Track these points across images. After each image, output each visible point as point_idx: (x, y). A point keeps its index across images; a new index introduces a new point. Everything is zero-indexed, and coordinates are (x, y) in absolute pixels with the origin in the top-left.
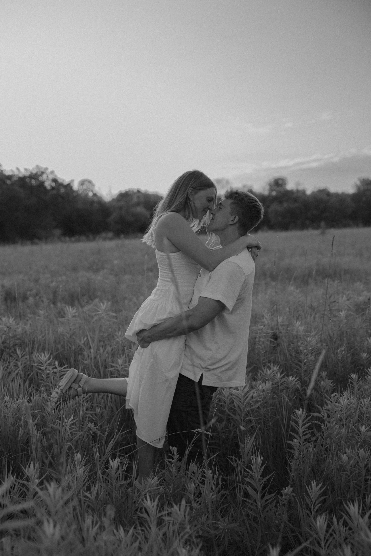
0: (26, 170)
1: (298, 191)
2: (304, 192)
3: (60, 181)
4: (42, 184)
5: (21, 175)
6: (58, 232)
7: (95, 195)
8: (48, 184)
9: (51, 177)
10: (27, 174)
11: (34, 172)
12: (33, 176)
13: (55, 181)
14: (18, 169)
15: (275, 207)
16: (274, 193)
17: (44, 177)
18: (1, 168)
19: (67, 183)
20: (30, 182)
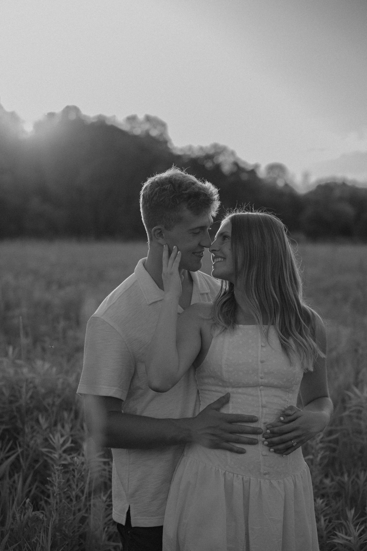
0: (201, 148)
3: (241, 165)
4: (218, 168)
5: (193, 156)
7: (287, 185)
8: (227, 168)
9: (231, 160)
10: (202, 154)
11: (212, 152)
12: (209, 157)
13: (236, 164)
14: (190, 147)
17: (221, 159)
18: (169, 145)
19: (250, 168)
20: (204, 166)
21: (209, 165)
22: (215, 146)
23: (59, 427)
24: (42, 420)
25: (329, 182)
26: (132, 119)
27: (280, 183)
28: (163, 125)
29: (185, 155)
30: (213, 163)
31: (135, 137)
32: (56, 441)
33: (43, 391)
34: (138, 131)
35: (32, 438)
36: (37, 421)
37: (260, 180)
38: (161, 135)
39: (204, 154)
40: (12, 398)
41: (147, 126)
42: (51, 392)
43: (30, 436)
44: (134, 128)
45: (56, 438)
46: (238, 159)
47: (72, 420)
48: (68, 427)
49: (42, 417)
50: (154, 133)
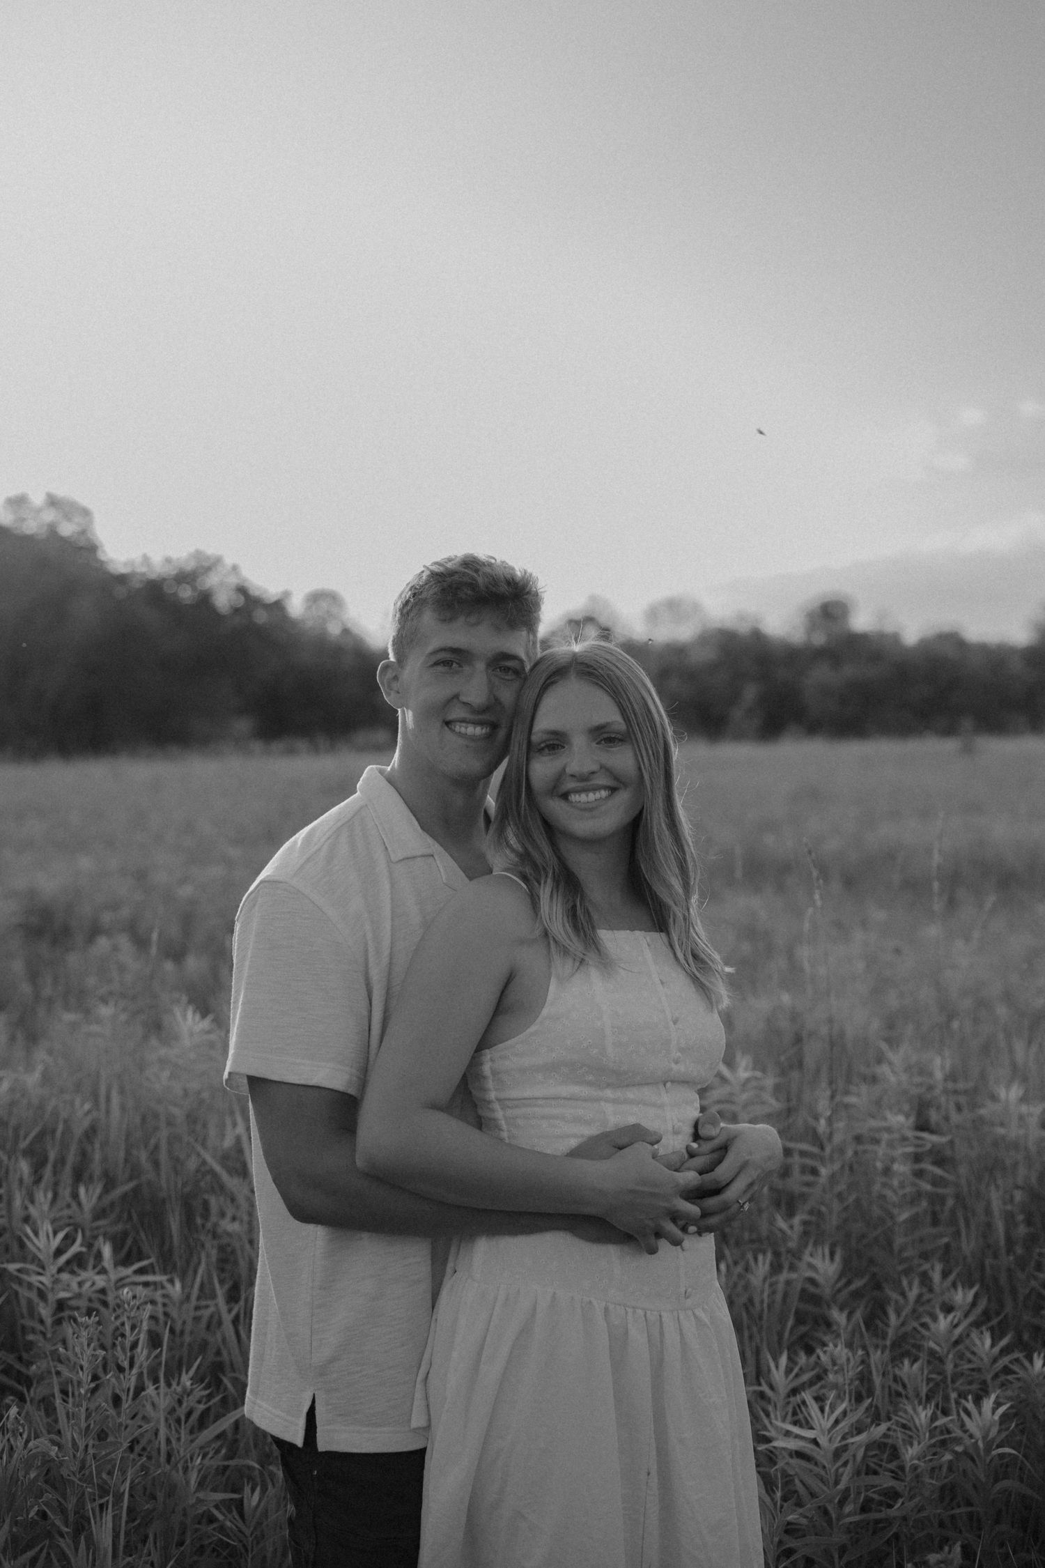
0: (168, 560)
1: (882, 636)
2: (895, 638)
3: (254, 592)
4: (205, 599)
5: (153, 576)
6: (243, 725)
7: (346, 631)
8: (223, 601)
9: (233, 580)
10: (170, 571)
11: (190, 566)
12: (185, 577)
13: (242, 590)
14: (146, 559)
15: (821, 674)
16: (819, 639)
17: (212, 581)
18: (101, 556)
19: (274, 599)
20: (175, 594)
21: (186, 594)
22: (198, 555)
26: (18, 502)
27: (334, 629)
28: (86, 513)
29: (133, 574)
30: (194, 588)
31: (28, 539)
34: (31, 527)
37: (293, 623)
38: (83, 532)
39: (174, 572)
41: (49, 516)
44: (24, 520)
46: (245, 580)
50: (67, 529)
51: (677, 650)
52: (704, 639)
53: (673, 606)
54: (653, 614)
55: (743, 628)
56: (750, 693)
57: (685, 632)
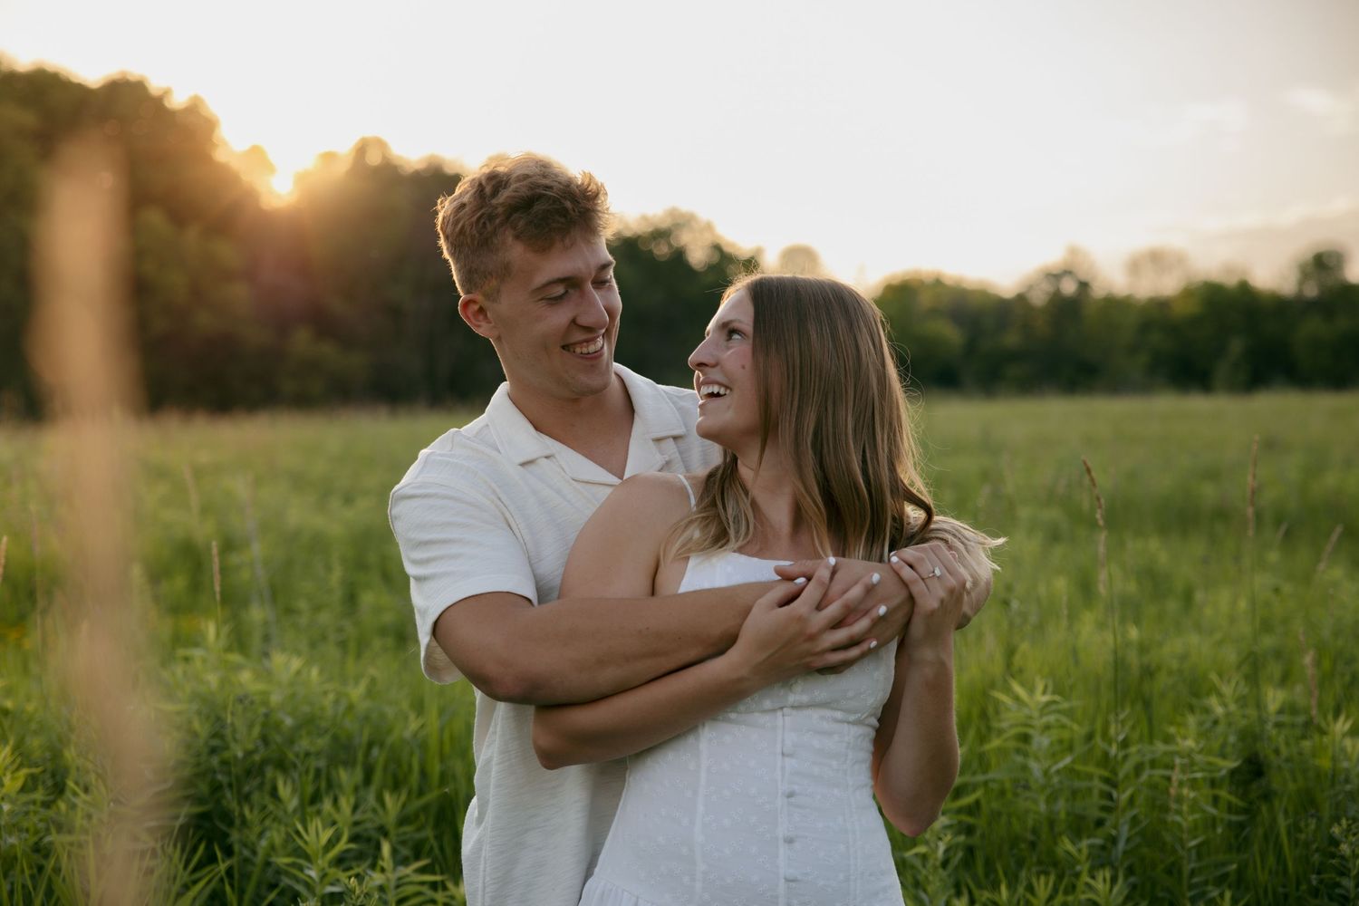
0: (643, 219)
3: (727, 249)
4: (679, 256)
5: (628, 234)
8: (697, 257)
9: (707, 239)
10: (646, 229)
11: (664, 225)
12: (660, 234)
13: (717, 248)
15: (1313, 327)
16: (1311, 291)
17: (685, 238)
19: (746, 255)
20: (650, 252)
21: (661, 250)
22: (673, 213)
23: (327, 805)
24: (284, 791)
25: (907, 278)
30: (670, 245)
32: (310, 838)
33: (289, 721)
35: (261, 835)
36: (274, 793)
39: (650, 230)
40: (216, 742)
42: (308, 723)
43: (257, 829)
45: (312, 829)
46: (720, 238)
47: (356, 789)
48: (346, 804)
49: (285, 783)
51: (1160, 306)
52: (1188, 293)
53: (1157, 259)
54: (1135, 266)
55: (1231, 281)
56: (1236, 346)
57: (1167, 285)
